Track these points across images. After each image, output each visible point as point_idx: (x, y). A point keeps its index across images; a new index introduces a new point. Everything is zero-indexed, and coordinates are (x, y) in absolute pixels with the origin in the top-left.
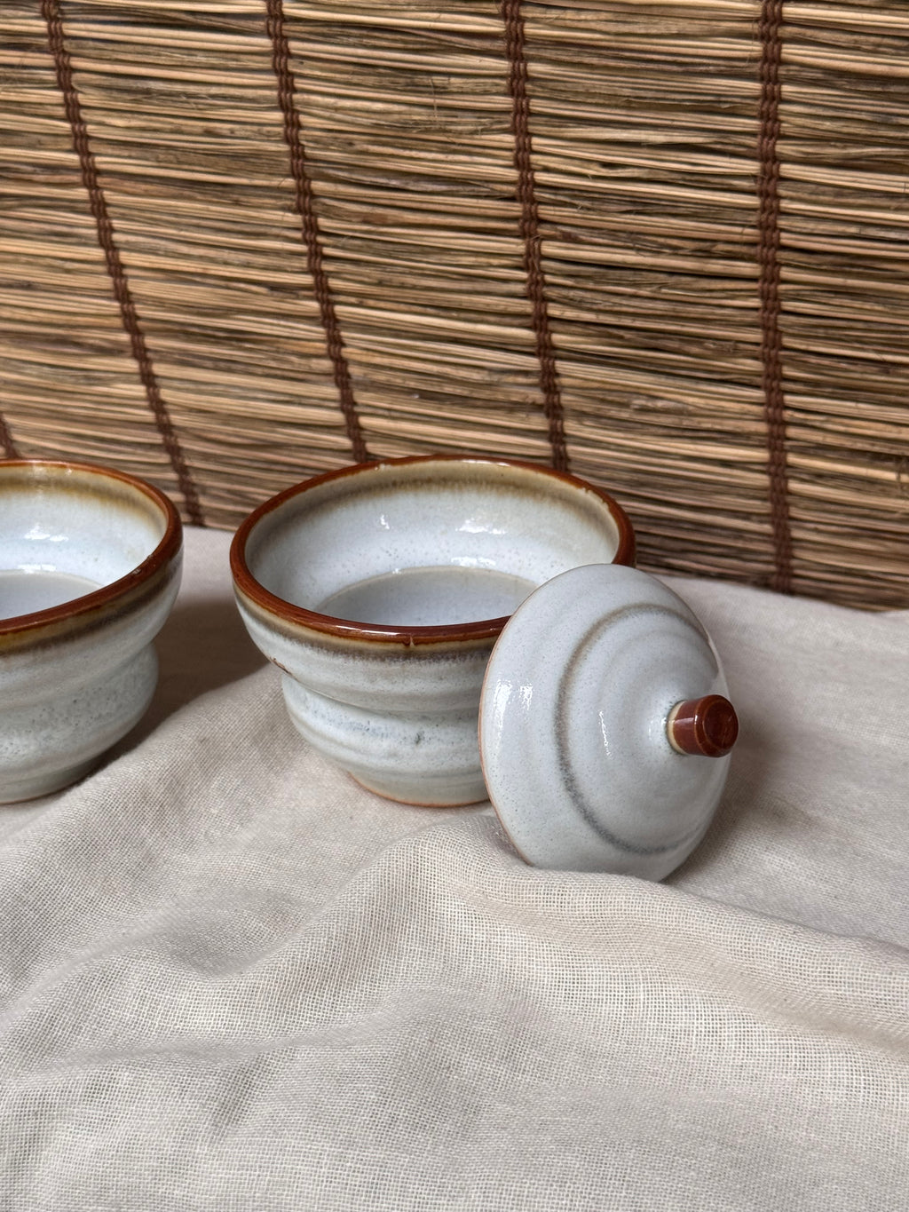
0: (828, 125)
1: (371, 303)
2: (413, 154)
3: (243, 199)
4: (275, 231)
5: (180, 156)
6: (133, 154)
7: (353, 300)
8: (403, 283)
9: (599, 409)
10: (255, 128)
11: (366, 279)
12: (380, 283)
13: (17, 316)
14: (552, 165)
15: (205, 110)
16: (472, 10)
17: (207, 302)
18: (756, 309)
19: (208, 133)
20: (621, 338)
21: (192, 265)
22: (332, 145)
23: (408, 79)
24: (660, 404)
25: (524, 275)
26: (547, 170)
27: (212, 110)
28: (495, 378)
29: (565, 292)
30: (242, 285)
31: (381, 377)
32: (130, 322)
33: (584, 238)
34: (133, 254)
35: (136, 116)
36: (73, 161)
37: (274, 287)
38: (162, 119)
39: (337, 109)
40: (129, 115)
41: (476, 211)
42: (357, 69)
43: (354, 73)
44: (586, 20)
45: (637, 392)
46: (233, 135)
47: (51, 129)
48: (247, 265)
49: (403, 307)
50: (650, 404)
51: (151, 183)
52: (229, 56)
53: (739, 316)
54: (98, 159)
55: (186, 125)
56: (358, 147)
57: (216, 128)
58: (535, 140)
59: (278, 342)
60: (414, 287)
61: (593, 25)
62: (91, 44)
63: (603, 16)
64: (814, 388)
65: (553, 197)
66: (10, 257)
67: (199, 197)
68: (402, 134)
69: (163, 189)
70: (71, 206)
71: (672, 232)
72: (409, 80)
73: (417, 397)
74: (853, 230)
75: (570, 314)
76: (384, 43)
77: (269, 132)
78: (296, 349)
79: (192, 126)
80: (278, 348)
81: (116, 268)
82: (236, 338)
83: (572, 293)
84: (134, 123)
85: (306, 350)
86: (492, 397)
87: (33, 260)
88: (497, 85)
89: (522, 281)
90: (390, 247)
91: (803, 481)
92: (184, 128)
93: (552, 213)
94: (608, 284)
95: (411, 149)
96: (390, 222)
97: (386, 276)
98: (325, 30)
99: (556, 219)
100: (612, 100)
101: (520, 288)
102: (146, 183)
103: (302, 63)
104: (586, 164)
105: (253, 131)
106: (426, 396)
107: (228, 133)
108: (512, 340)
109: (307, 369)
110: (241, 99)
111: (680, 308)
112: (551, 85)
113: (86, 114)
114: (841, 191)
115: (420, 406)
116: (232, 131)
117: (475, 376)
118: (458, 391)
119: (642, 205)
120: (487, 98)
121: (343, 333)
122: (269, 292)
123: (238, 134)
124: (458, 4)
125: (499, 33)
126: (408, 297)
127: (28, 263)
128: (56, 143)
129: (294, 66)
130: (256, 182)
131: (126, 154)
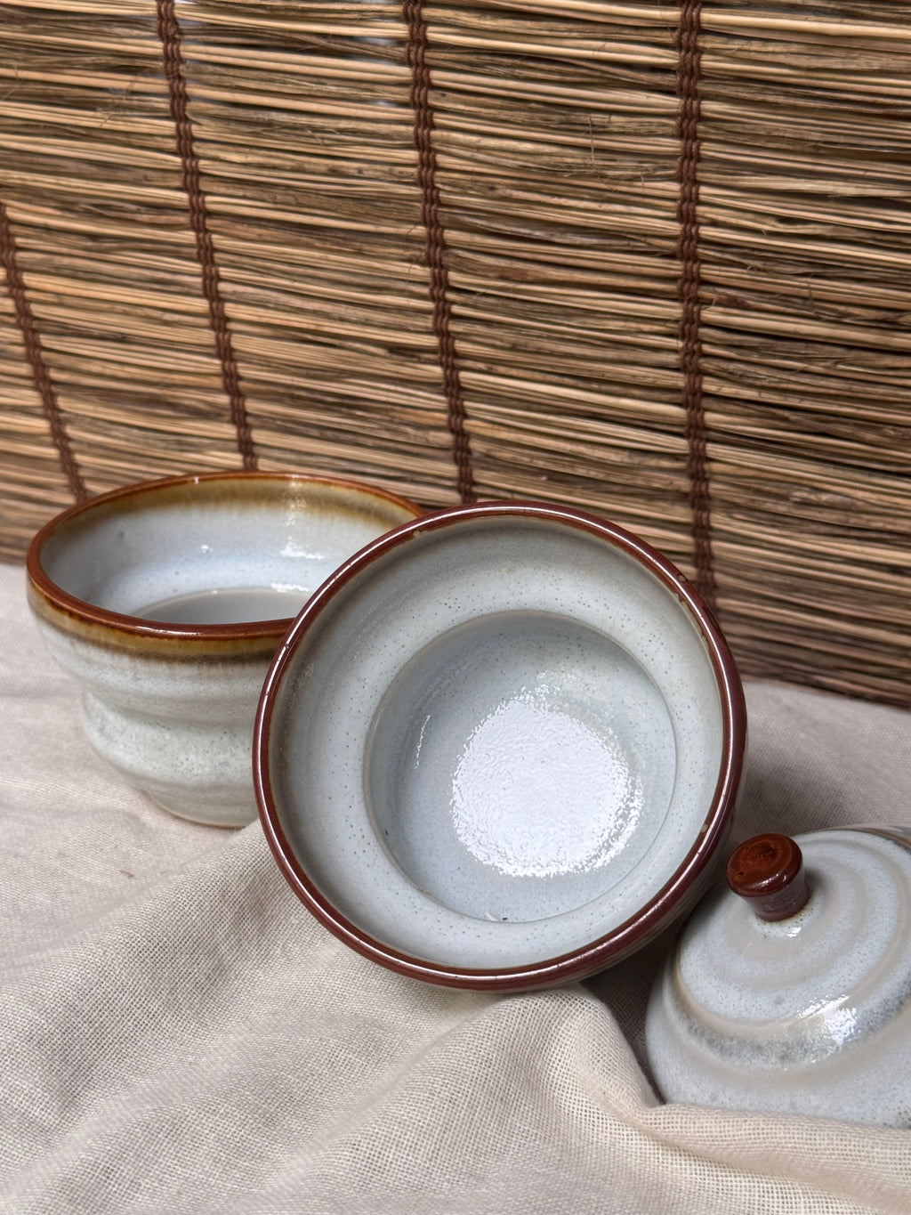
1: (502, 369)
2: (563, 201)
3: (366, 247)
4: (401, 285)
5: (301, 198)
6: (248, 194)
7: (481, 366)
8: (540, 349)
9: (753, 501)
10: (386, 168)
11: (498, 343)
12: (514, 348)
13: (108, 372)
14: (721, 218)
15: (332, 145)
16: (643, 38)
17: (319, 363)
19: (334, 172)
20: (786, 419)
21: (306, 321)
22: (471, 188)
23: (564, 116)
24: (824, 497)
25: (679, 344)
26: (714, 224)
27: (341, 146)
28: (637, 460)
29: (724, 365)
30: (358, 345)
31: (506, 454)
32: (231, 383)
33: (751, 303)
34: (239, 306)
35: (254, 151)
36: (181, 200)
37: (396, 350)
38: (282, 155)
39: (479, 149)
40: (247, 150)
41: (629, 268)
42: (505, 103)
43: (502, 108)
44: (774, 53)
45: (799, 483)
46: (360, 175)
47: (160, 164)
48: (366, 323)
49: (537, 376)
50: (813, 497)
51: (266, 227)
52: (363, 86)
54: (208, 198)
55: (310, 163)
56: (501, 192)
57: (342, 166)
58: (703, 189)
59: (395, 411)
60: (552, 354)
61: (781, 59)
62: (210, 68)
63: (794, 48)
65: (718, 255)
66: (105, 306)
67: (318, 244)
68: (551, 178)
69: (280, 234)
70: (176, 251)
71: (855, 299)
72: (563, 118)
73: (544, 478)
75: (728, 390)
76: (540, 75)
77: (401, 172)
78: (413, 419)
79: (315, 164)
80: (393, 417)
81: (219, 322)
82: (347, 404)
83: (732, 366)
84: (251, 159)
85: (424, 421)
86: (630, 482)
87: (129, 309)
88: (665, 125)
89: (675, 351)
90: (529, 306)
92: (307, 166)
93: (717, 273)
94: (775, 357)
95: (560, 196)
96: (530, 278)
97: (522, 340)
98: (473, 58)
99: (720, 280)
100: (798, 146)
101: (672, 359)
102: (260, 226)
103: (444, 95)
104: (759, 219)
105: (383, 172)
106: (554, 478)
107: (355, 172)
108: (659, 418)
109: (423, 442)
110: (376, 135)
111: (856, 387)
112: (727, 126)
113: (198, 147)
115: (548, 489)
116: (360, 171)
117: (613, 457)
118: (592, 473)
119: (822, 268)
120: (651, 140)
121: (467, 404)
122: (388, 355)
123: (366, 174)
124: (626, 31)
125: (672, 65)
126: (543, 365)
127: (125, 313)
128: (164, 179)
129: (435, 99)
130: (382, 229)
131: (241, 193)
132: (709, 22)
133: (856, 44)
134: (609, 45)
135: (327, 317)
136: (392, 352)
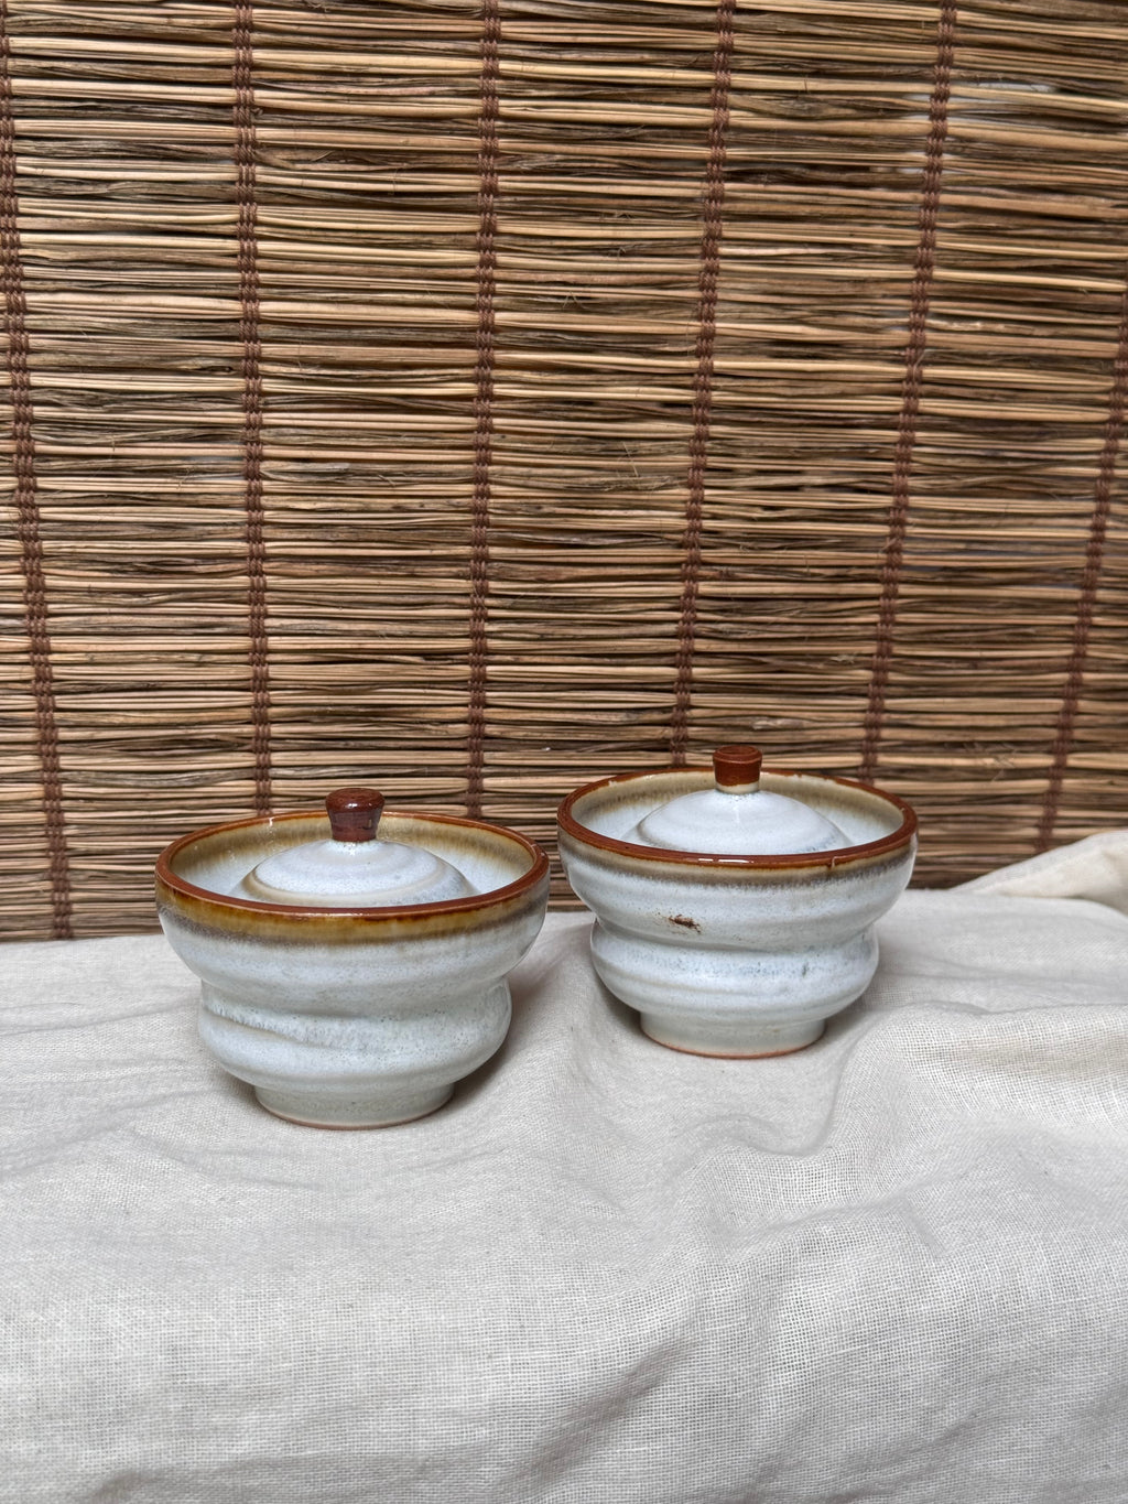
0: (949, 462)
1: (526, 659)
2: (596, 512)
3: (418, 569)
4: (445, 599)
5: (359, 534)
6: (312, 536)
7: (509, 658)
8: (563, 635)
9: (723, 735)
10: (444, 501)
11: (528, 636)
12: (542, 638)
13: (131, 721)
14: (720, 512)
15: (397, 486)
16: (667, 382)
17: (356, 678)
18: (874, 624)
19: (398, 509)
20: (761, 664)
21: (347, 642)
22: (519, 510)
24: (779, 722)
25: (678, 615)
26: (715, 517)
27: (407, 486)
28: (634, 717)
29: (713, 626)
30: (397, 657)
31: (519, 733)
32: (261, 712)
33: (737, 575)
34: (284, 638)
35: (322, 498)
36: (241, 548)
37: (428, 655)
38: (349, 499)
39: (529, 476)
40: (316, 498)
41: (646, 560)
42: (556, 439)
43: (555, 443)
44: (766, 386)
45: (761, 714)
46: (422, 509)
47: (225, 519)
48: (407, 636)
49: (557, 659)
50: (771, 723)
51: (323, 563)
52: (433, 435)
53: (861, 632)
54: (268, 544)
55: (374, 503)
56: (546, 510)
57: (405, 503)
58: (707, 492)
59: (416, 712)
60: (574, 638)
62: (292, 431)
63: (780, 383)
64: (911, 690)
65: (716, 540)
67: (373, 572)
68: (585, 496)
69: (338, 568)
70: (227, 596)
71: (816, 562)
72: (604, 446)
73: (548, 749)
74: (961, 546)
75: (715, 646)
76: (587, 415)
77: (458, 503)
78: (435, 716)
79: (380, 504)
80: (414, 717)
81: (259, 656)
82: (375, 714)
83: (721, 627)
84: (319, 505)
85: (447, 717)
86: (623, 738)
87: (164, 657)
88: (681, 446)
89: (675, 621)
90: (559, 601)
91: (887, 778)
92: (373, 506)
93: (713, 555)
94: (751, 614)
95: (593, 508)
96: (563, 577)
97: (550, 630)
98: (533, 406)
99: (715, 560)
101: (672, 628)
102: (318, 563)
103: (503, 437)
104: (750, 509)
105: (442, 504)
106: (557, 746)
107: (417, 507)
108: (655, 679)
109: (443, 736)
110: (440, 474)
111: (811, 629)
112: (729, 442)
113: (267, 500)
114: (954, 514)
115: (552, 757)
116: (422, 505)
117: (613, 718)
118: (593, 736)
119: (793, 541)
120: (670, 457)
121: (488, 694)
122: (424, 661)
123: (427, 507)
124: (656, 378)
125: (690, 401)
126: (566, 649)
127: (160, 662)
128: (226, 532)
129: (495, 441)
130: (435, 552)
131: (304, 536)
132: (721, 368)
133: (823, 376)
134: (642, 389)
135: (374, 635)
136: (426, 659)
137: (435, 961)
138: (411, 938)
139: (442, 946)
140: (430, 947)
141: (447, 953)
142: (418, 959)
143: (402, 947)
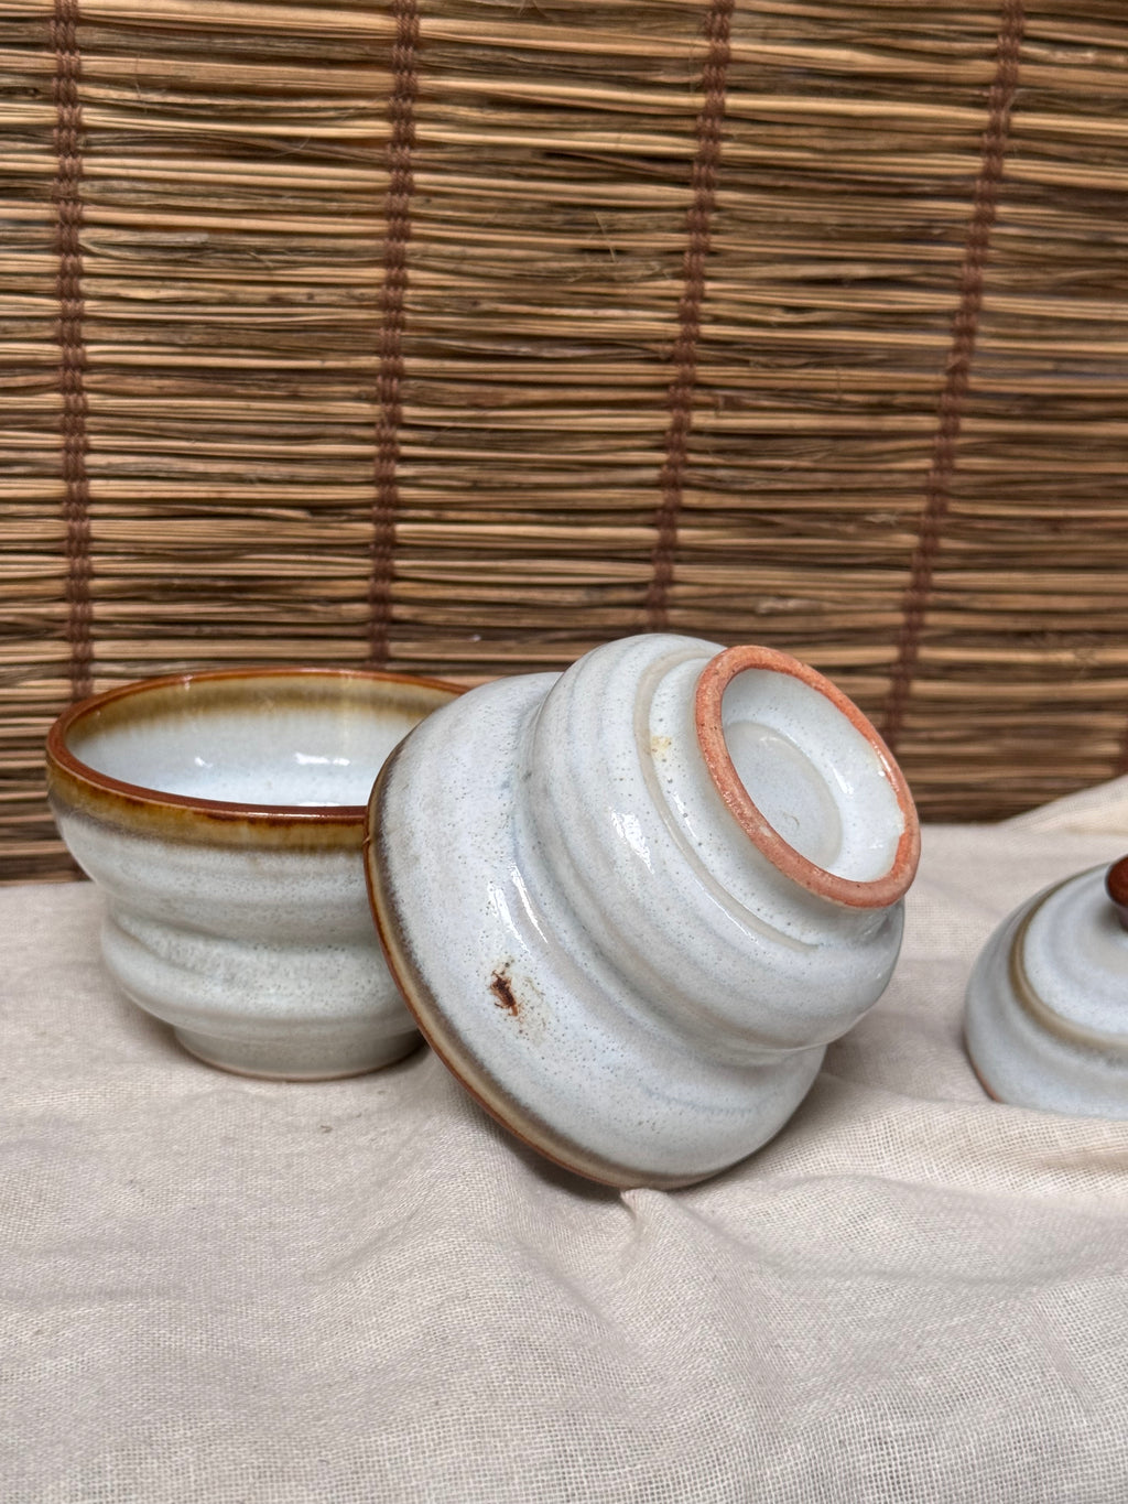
0: (1040, 248)
1: (452, 515)
2: (557, 311)
3: (304, 388)
4: (339, 430)
5: (220, 337)
6: (152, 337)
7: (427, 513)
8: (506, 483)
9: (715, 621)
10: (343, 291)
11: (455, 483)
12: (475, 487)
14: (727, 314)
15: (276, 268)
16: (662, 127)
17: (214, 540)
18: (925, 471)
19: (276, 301)
20: (772, 524)
21: (202, 488)
22: (448, 306)
23: (573, 217)
24: (792, 604)
25: (661, 457)
26: (717, 320)
27: (290, 268)
28: (597, 596)
29: (709, 473)
30: (270, 511)
31: (438, 617)
32: (78, 585)
33: (747, 401)
34: (112, 482)
35: (168, 283)
36: (51, 353)
37: (315, 508)
38: (206, 285)
39: (463, 258)
40: (159, 283)
41: (621, 379)
42: (503, 206)
43: (500, 211)
44: (797, 137)
45: (765, 592)
46: (311, 302)
47: (24, 310)
48: (287, 481)
49: (494, 516)
50: (780, 605)
51: (169, 377)
52: (327, 195)
53: (907, 481)
54: (90, 348)
55: (242, 292)
56: (486, 306)
57: (288, 294)
58: (709, 285)
59: (300, 586)
60: (520, 487)
61: (805, 142)
62: (126, 185)
63: (817, 131)
64: (969, 562)
65: (718, 354)
67: (240, 391)
68: (545, 286)
69: (189, 383)
70: (31, 421)
71: (850, 386)
72: (568, 218)
73: (476, 639)
74: (1048, 366)
75: (710, 500)
76: (546, 172)
77: (362, 294)
79: (253, 293)
81: (77, 506)
82: (239, 589)
83: (720, 473)
84: (164, 294)
85: (338, 593)
86: (583, 624)
88: (676, 219)
89: (657, 465)
90: (500, 435)
91: (928, 677)
92: (241, 296)
93: (713, 374)
96: (506, 402)
97: (485, 476)
98: (473, 157)
99: (718, 381)
100: (818, 232)
101: (651, 474)
102: (161, 377)
103: (428, 201)
104: (767, 310)
105: (339, 295)
106: (491, 635)
107: (303, 299)
108: (627, 544)
109: (335, 619)
110: (337, 252)
111: (845, 478)
112: (741, 215)
113: (89, 285)
114: (1042, 321)
115: (483, 650)
116: (311, 296)
117: (570, 597)
118: (539, 622)
119: (822, 356)
120: (659, 236)
121: (399, 563)
122: (309, 517)
123: (318, 299)
124: (645, 121)
125: (692, 155)
126: (504, 502)
128: (29, 330)
129: (417, 206)
130: (330, 364)
131: (141, 337)
132: (734, 108)
133: (875, 124)
134: (625, 136)
135: (240, 480)
136: (313, 514)
137: (302, 882)
138: (267, 849)
139: (311, 864)
140: (293, 864)
141: (319, 875)
142: (278, 877)
143: (256, 859)
